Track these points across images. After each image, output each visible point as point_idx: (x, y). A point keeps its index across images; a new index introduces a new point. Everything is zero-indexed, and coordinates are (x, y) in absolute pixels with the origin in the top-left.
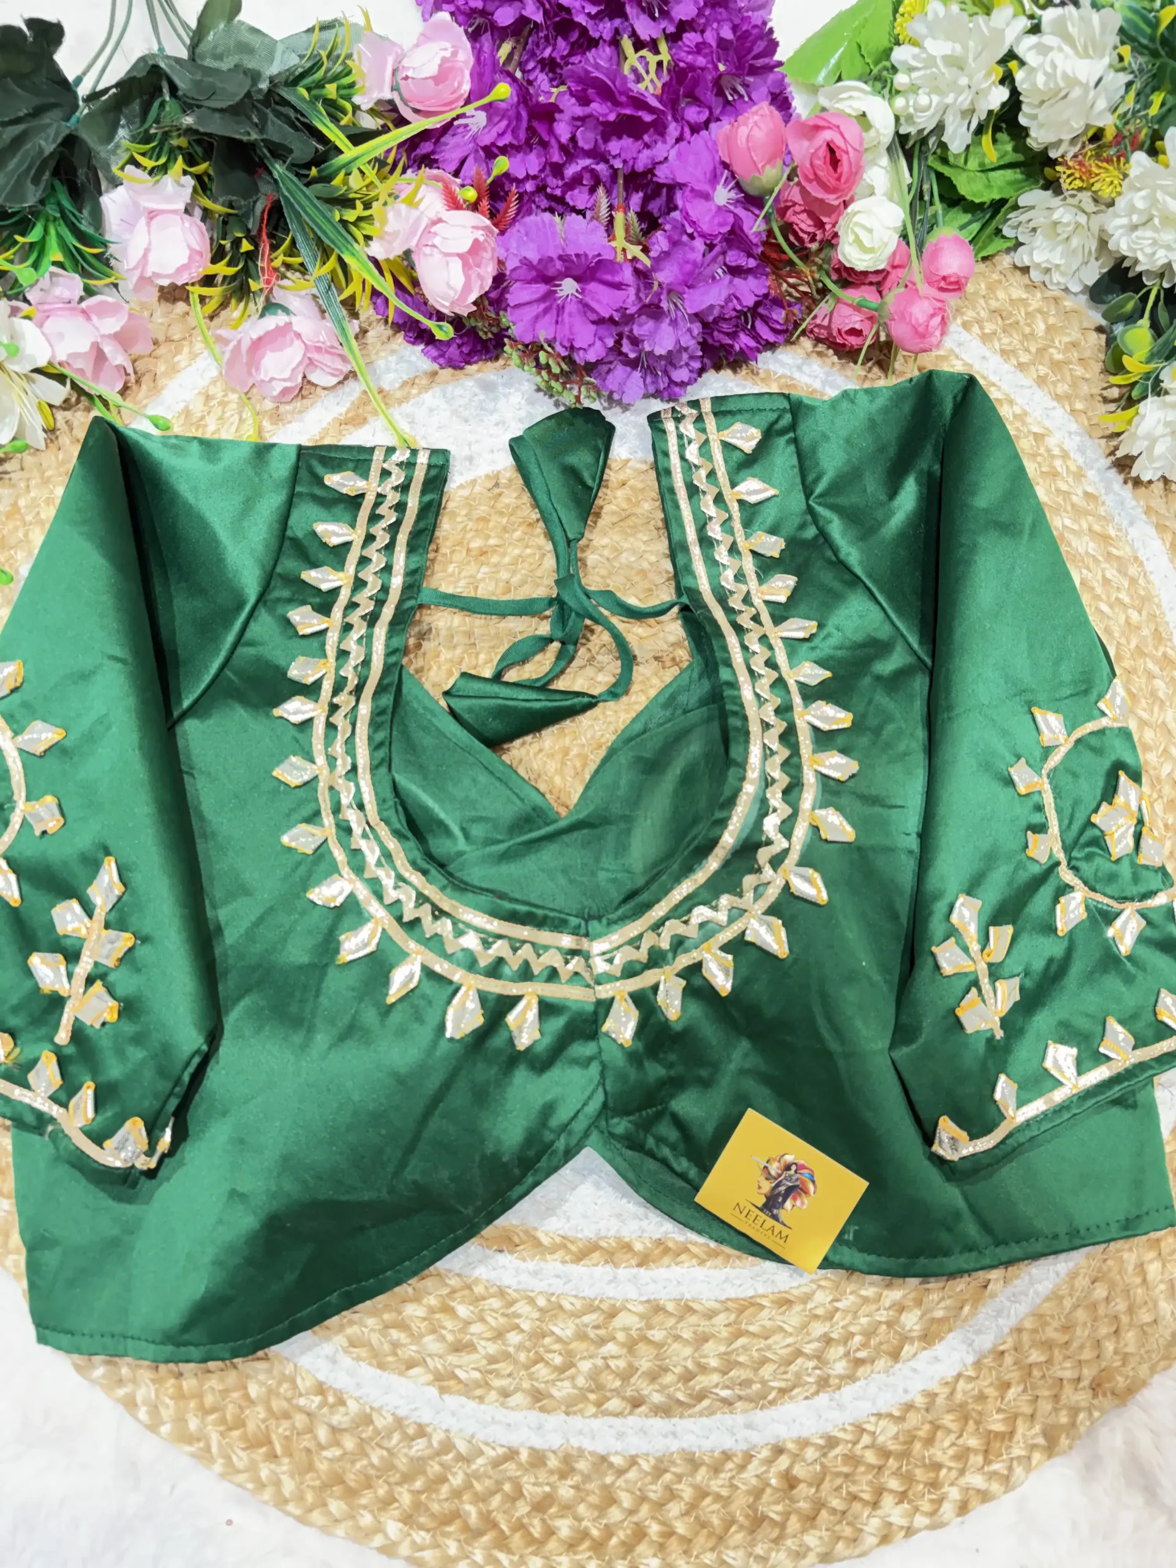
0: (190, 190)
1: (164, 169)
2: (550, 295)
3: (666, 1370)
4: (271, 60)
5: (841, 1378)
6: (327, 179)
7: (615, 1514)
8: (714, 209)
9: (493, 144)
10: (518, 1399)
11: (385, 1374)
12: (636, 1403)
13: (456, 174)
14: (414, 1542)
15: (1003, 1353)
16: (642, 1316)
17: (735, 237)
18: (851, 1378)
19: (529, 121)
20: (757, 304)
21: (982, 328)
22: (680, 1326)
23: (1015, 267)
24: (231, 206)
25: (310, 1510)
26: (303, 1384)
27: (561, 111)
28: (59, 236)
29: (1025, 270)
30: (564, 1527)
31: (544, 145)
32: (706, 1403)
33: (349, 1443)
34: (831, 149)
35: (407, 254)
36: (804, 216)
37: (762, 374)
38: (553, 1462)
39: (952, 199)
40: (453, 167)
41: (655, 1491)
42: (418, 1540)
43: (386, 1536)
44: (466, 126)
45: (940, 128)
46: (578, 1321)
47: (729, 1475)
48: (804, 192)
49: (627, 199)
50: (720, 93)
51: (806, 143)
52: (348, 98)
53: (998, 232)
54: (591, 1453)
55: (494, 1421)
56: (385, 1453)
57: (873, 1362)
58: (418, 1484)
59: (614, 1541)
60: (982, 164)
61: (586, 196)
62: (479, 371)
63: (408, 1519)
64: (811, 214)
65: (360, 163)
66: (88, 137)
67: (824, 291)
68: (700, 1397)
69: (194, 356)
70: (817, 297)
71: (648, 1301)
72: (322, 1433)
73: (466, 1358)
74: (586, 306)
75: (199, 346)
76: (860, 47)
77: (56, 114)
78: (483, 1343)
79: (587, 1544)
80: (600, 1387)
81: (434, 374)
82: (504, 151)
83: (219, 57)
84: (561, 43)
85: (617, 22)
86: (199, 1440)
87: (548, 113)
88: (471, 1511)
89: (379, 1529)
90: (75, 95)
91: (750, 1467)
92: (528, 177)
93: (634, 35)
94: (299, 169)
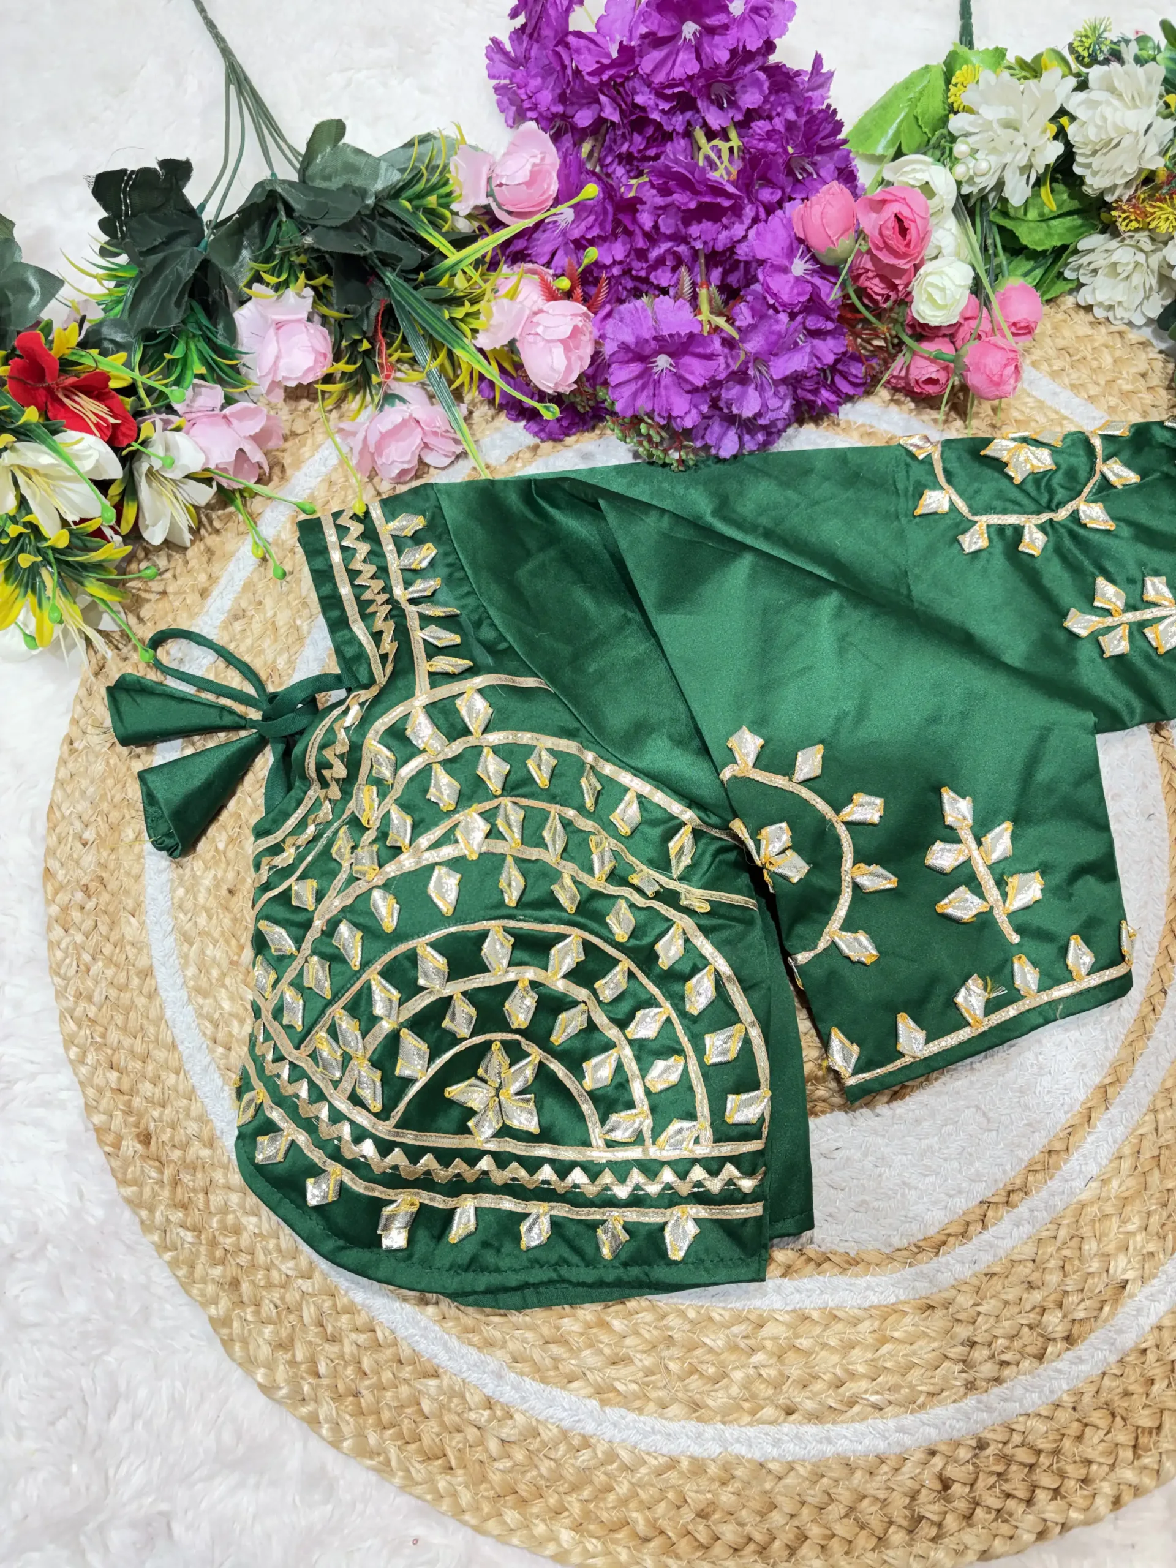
0: (311, 300)
1: (286, 284)
2: (646, 373)
3: (816, 1377)
4: (375, 177)
5: (988, 1380)
6: (433, 282)
7: (777, 1518)
8: (792, 280)
9: (583, 237)
10: (674, 1409)
11: (549, 1388)
12: (790, 1412)
13: (548, 264)
14: (586, 1550)
15: (1144, 1351)
16: (788, 1325)
17: (814, 305)
18: (998, 1380)
19: (615, 214)
20: (837, 361)
21: (1050, 366)
22: (826, 1334)
23: (1078, 306)
24: (347, 312)
25: (486, 1520)
26: (472, 1399)
27: (645, 203)
28: (199, 351)
29: (1089, 309)
30: (729, 1533)
31: (629, 234)
32: (856, 1409)
33: (519, 1455)
34: (899, 219)
35: (512, 343)
36: (876, 281)
37: (843, 425)
38: (713, 1470)
39: (1015, 248)
40: (545, 259)
41: (814, 1496)
42: (590, 1547)
43: (560, 1545)
44: (555, 222)
45: (1000, 185)
46: (727, 1332)
47: (885, 1477)
48: (874, 259)
49: (708, 274)
50: (790, 173)
51: (874, 215)
52: (447, 206)
53: (1060, 275)
54: (749, 1461)
55: (654, 1431)
56: (552, 1464)
57: (1018, 1364)
58: (586, 1493)
59: (777, 1544)
60: (1041, 214)
61: (669, 274)
62: (577, 441)
63: (577, 1527)
64: (883, 278)
65: (463, 265)
66: (217, 260)
67: (899, 345)
68: (852, 1404)
69: (317, 447)
70: (893, 351)
71: (794, 1311)
72: (493, 1446)
73: (622, 1371)
74: (680, 379)
75: (320, 438)
76: (917, 119)
77: (186, 240)
78: (638, 1355)
79: (752, 1547)
80: (754, 1396)
81: (535, 448)
82: (592, 243)
83: (328, 178)
84: (637, 138)
85: (689, 115)
86: (379, 1454)
87: (631, 206)
88: (638, 1518)
89: (553, 1538)
90: (200, 220)
91: (904, 1469)
92: (615, 263)
93: (705, 125)
94: (408, 275)
